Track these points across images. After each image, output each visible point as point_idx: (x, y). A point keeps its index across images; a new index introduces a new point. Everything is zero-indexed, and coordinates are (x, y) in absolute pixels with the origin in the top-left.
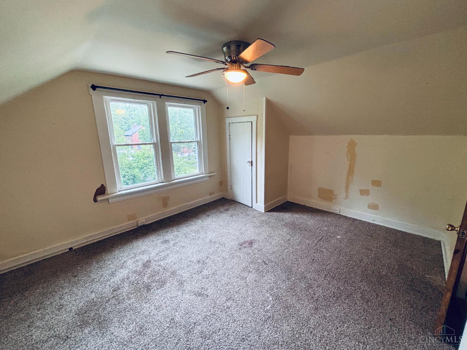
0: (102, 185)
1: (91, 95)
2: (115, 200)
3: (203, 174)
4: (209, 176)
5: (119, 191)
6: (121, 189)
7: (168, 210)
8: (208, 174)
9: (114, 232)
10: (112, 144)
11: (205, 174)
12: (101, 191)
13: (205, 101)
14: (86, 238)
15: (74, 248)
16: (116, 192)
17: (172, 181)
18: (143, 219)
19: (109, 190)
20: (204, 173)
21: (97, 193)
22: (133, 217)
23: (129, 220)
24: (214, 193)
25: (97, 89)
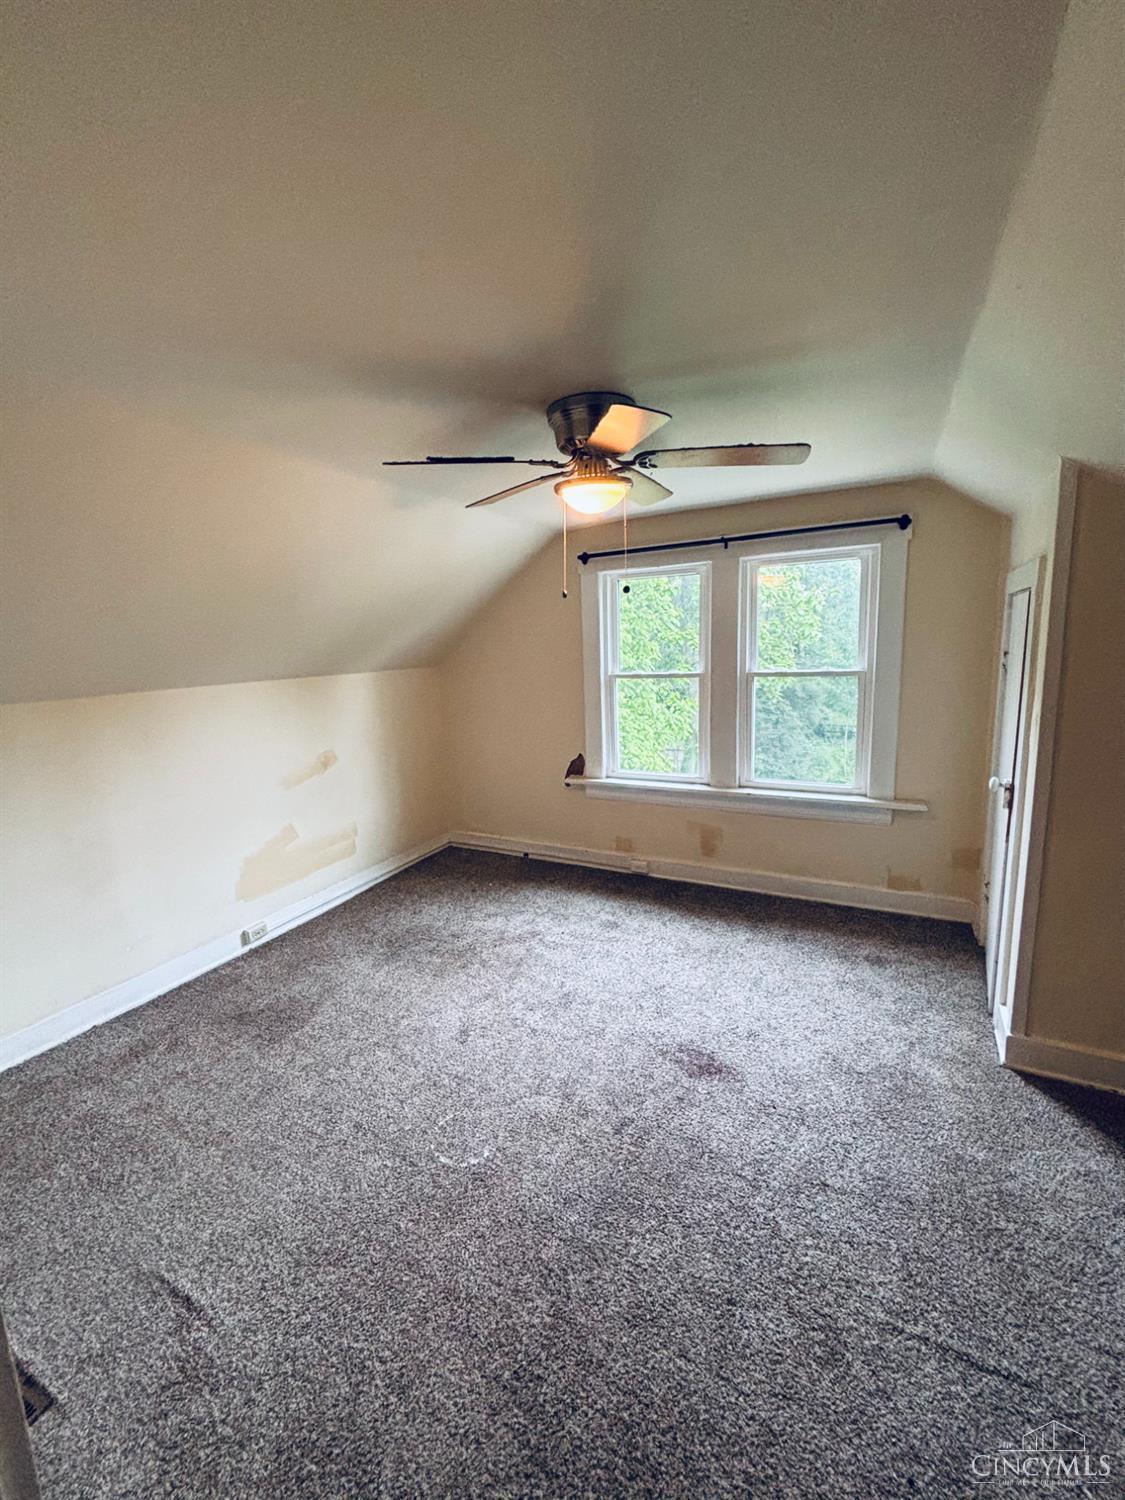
0: (580, 755)
1: (580, 575)
2: (597, 793)
3: (865, 796)
4: (894, 810)
5: (608, 777)
6: (614, 775)
7: (714, 867)
8: (885, 799)
9: (586, 859)
10: (606, 673)
11: (870, 798)
12: (577, 767)
13: (904, 522)
14: (547, 848)
15: (530, 856)
16: (598, 774)
17: (734, 788)
18: (644, 861)
19: (588, 768)
20: (868, 795)
21: (572, 769)
22: (625, 845)
23: (618, 849)
24: (917, 887)
25: (591, 559)
